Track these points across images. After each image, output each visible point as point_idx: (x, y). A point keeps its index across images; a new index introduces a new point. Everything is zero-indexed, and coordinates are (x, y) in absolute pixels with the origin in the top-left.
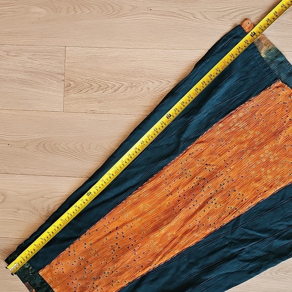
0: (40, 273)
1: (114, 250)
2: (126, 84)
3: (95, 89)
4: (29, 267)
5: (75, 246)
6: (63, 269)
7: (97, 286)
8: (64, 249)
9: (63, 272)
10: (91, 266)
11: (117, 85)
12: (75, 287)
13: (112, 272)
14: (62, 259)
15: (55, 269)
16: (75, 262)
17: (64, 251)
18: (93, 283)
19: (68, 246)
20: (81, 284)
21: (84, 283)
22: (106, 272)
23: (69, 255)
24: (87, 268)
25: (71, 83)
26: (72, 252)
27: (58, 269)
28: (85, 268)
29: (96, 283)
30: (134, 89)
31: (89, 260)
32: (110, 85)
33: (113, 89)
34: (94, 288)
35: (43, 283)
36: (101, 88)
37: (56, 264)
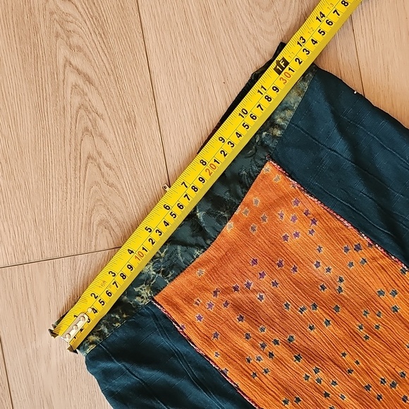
0: (270, 168)
1: (393, 385)
2: (63, 52)
3: (99, 142)
4: (280, 127)
5: (381, 261)
6: (297, 235)
7: (271, 355)
8: (360, 228)
9: (285, 238)
10: (328, 322)
11: (72, 78)
12: (248, 285)
13: (326, 395)
14: (329, 230)
15: (293, 211)
16: (329, 270)
17: (355, 231)
18: (276, 342)
19: (375, 239)
20: (265, 303)
21: (270, 311)
22: (320, 374)
23: (347, 250)
24: (318, 311)
25: (96, 219)
26: (359, 256)
27: (294, 219)
28: (315, 306)
29: (280, 351)
30: (71, 27)
31: (343, 313)
32: (77, 100)
33: (86, 90)
34: (263, 346)
35: (241, 183)
36: (90, 128)
37: (306, 214)
